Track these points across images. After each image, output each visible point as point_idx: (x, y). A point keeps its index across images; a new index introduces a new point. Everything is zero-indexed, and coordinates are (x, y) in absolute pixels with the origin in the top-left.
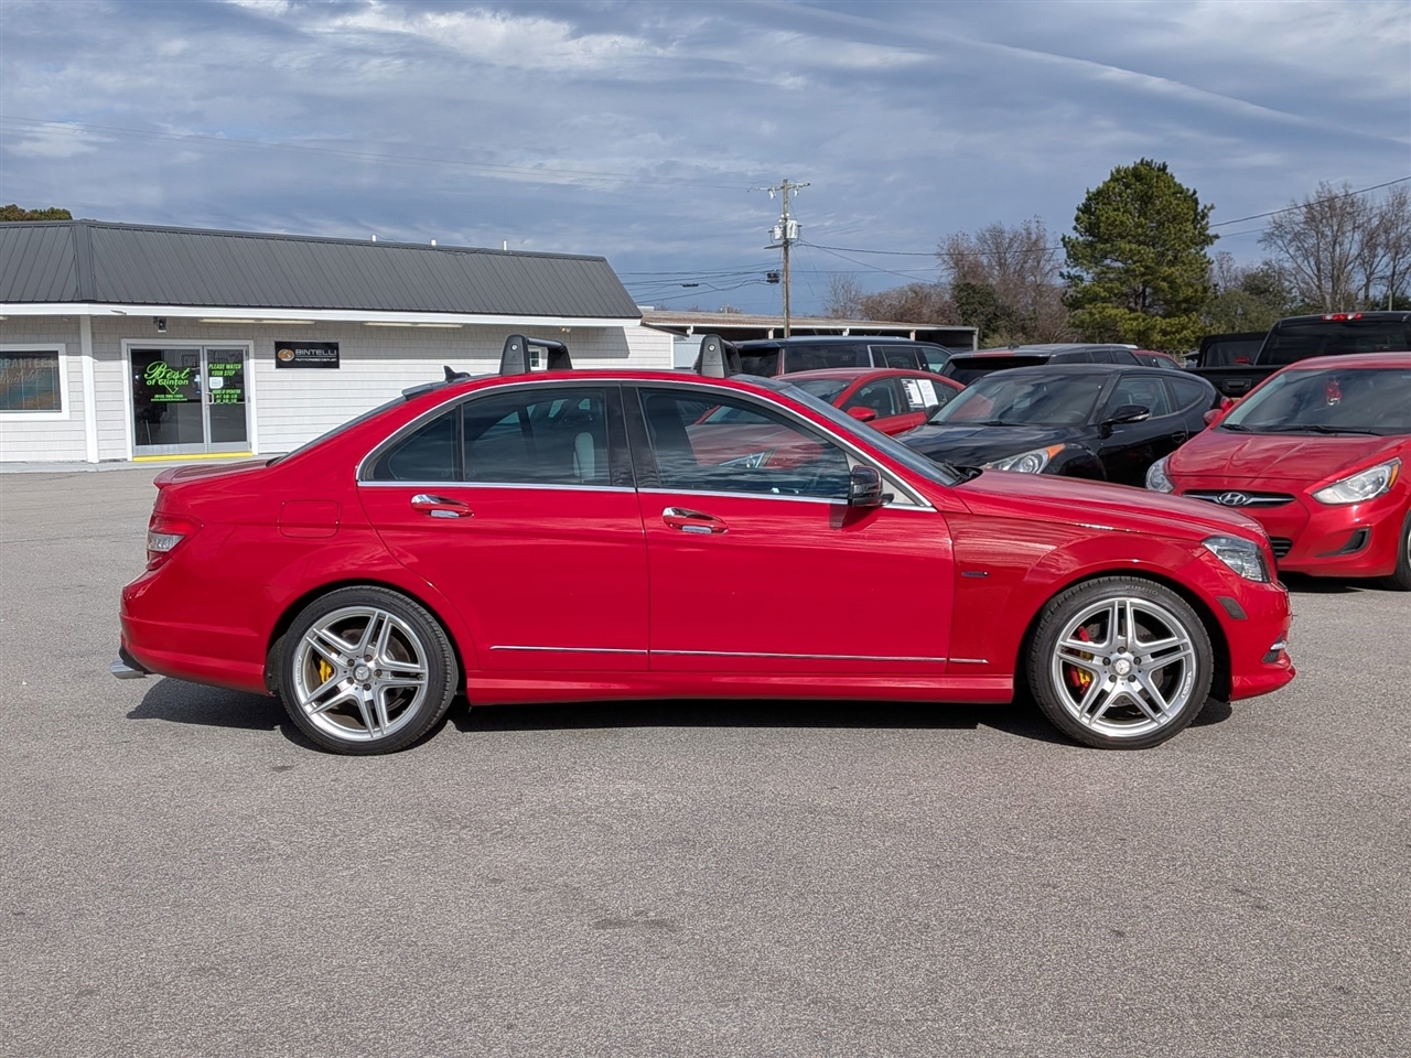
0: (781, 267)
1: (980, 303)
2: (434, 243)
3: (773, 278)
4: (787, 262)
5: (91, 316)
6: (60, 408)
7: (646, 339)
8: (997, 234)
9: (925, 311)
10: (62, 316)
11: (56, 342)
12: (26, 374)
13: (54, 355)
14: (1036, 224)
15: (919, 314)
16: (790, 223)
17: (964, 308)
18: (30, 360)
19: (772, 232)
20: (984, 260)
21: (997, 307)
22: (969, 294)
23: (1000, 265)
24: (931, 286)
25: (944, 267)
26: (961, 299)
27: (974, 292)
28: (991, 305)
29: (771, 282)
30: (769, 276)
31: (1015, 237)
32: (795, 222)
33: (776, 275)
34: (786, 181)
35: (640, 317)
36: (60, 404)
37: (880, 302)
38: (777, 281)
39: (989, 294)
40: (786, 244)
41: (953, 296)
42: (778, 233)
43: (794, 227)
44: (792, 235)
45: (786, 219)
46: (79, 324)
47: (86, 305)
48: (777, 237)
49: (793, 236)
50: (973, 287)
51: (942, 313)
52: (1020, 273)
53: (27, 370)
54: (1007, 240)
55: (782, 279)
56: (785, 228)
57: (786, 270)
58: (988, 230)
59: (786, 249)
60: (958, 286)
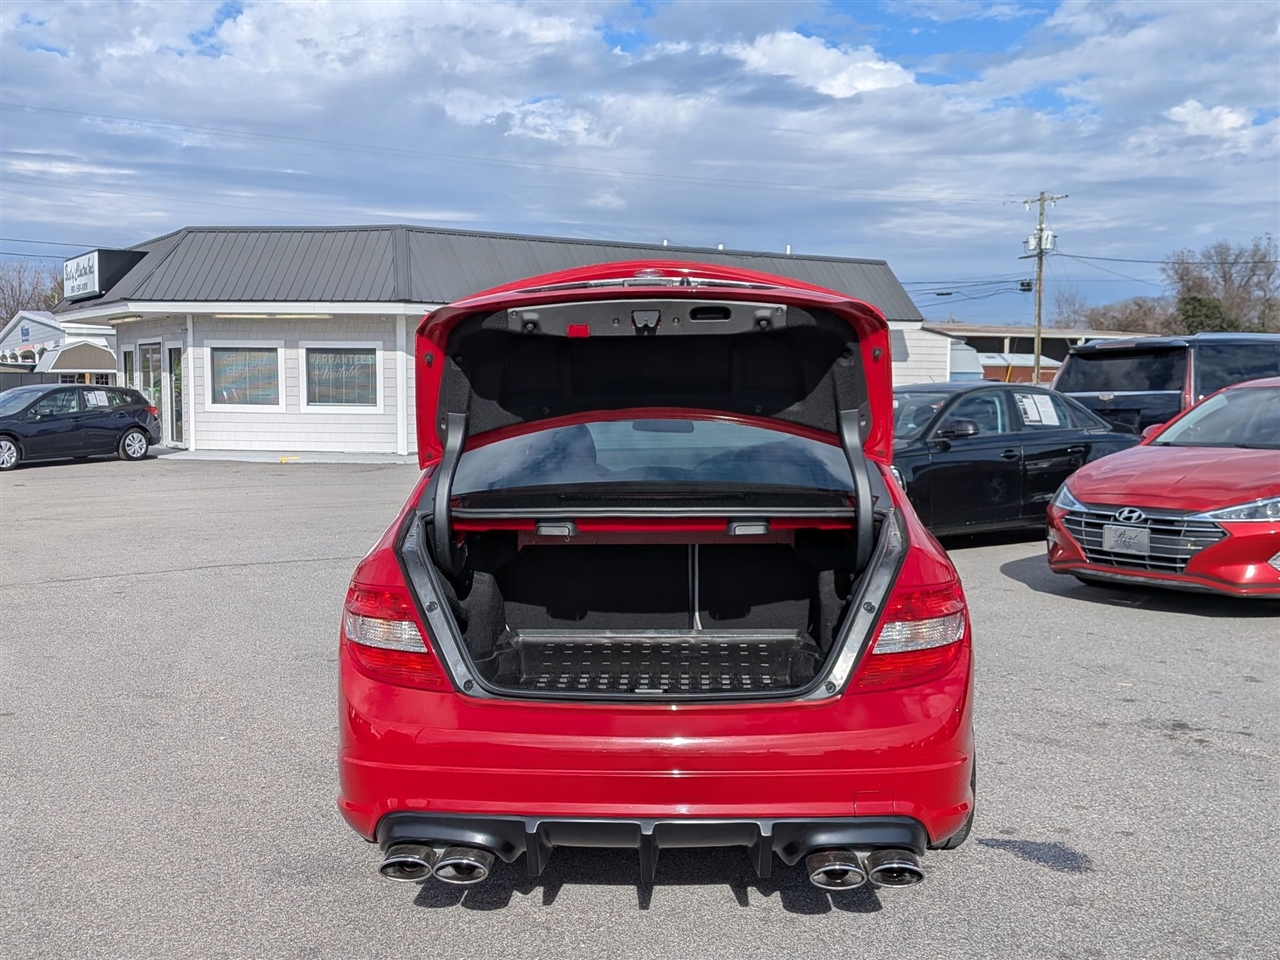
0: (1035, 276)
1: (1207, 316)
2: (721, 247)
3: (1026, 287)
4: (1041, 271)
5: (406, 315)
6: (376, 403)
7: (923, 343)
8: (1222, 251)
9: (1150, 323)
10: (380, 315)
11: (374, 340)
12: (347, 370)
13: (372, 351)
14: (1267, 241)
15: (1144, 326)
16: (1045, 234)
17: (1191, 320)
18: (351, 356)
19: (1026, 242)
20: (1208, 274)
21: (1223, 320)
22: (1195, 307)
23: (1225, 281)
24: (1154, 300)
25: (1168, 282)
26: (1187, 312)
27: (1201, 305)
28: (1217, 318)
29: (1024, 290)
30: (1022, 284)
31: (1241, 253)
32: (1050, 233)
33: (1029, 284)
34: (1042, 193)
35: (921, 321)
36: (376, 399)
37: (1104, 314)
38: (1030, 290)
39: (1216, 307)
40: (1041, 254)
41: (1179, 309)
42: (1033, 243)
43: (1050, 238)
44: (1047, 245)
45: (1041, 230)
46: (395, 323)
47: (402, 305)
48: (1032, 247)
49: (1049, 246)
50: (1200, 300)
51: (1167, 325)
52: (1246, 286)
53: (348, 366)
54: (1233, 257)
55: (1035, 288)
56: (1040, 239)
57: (1039, 279)
58: (1213, 248)
59: (1041, 259)
60: (1184, 299)
